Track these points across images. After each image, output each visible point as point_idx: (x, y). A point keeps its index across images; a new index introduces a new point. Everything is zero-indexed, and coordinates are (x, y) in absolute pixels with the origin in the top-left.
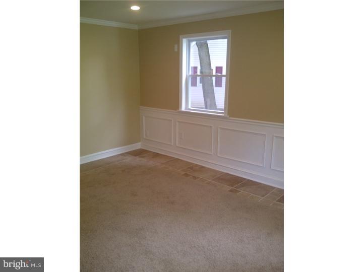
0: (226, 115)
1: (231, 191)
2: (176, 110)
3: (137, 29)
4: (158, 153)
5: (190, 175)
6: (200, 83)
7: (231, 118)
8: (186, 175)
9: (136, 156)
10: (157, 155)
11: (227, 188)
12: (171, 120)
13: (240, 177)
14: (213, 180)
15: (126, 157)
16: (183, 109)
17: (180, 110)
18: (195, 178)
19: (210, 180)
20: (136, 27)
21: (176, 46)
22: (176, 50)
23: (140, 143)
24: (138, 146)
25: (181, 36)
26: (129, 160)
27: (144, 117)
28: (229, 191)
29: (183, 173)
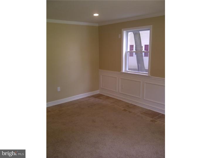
0: (149, 75)
1: (152, 121)
2: (119, 72)
3: (98, 26)
4: (109, 97)
5: (127, 110)
6: (135, 54)
7: (152, 77)
8: (125, 110)
9: (96, 98)
10: (108, 98)
11: (149, 119)
12: (116, 78)
13: (157, 112)
14: (141, 114)
15: (90, 99)
16: (124, 71)
17: (122, 72)
18: (130, 112)
19: (139, 114)
20: (97, 25)
21: (120, 35)
22: (120, 37)
23: (99, 90)
24: (97, 92)
25: (122, 30)
26: (92, 100)
27: (101, 76)
28: (150, 121)
29: (123, 109)
